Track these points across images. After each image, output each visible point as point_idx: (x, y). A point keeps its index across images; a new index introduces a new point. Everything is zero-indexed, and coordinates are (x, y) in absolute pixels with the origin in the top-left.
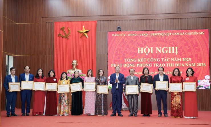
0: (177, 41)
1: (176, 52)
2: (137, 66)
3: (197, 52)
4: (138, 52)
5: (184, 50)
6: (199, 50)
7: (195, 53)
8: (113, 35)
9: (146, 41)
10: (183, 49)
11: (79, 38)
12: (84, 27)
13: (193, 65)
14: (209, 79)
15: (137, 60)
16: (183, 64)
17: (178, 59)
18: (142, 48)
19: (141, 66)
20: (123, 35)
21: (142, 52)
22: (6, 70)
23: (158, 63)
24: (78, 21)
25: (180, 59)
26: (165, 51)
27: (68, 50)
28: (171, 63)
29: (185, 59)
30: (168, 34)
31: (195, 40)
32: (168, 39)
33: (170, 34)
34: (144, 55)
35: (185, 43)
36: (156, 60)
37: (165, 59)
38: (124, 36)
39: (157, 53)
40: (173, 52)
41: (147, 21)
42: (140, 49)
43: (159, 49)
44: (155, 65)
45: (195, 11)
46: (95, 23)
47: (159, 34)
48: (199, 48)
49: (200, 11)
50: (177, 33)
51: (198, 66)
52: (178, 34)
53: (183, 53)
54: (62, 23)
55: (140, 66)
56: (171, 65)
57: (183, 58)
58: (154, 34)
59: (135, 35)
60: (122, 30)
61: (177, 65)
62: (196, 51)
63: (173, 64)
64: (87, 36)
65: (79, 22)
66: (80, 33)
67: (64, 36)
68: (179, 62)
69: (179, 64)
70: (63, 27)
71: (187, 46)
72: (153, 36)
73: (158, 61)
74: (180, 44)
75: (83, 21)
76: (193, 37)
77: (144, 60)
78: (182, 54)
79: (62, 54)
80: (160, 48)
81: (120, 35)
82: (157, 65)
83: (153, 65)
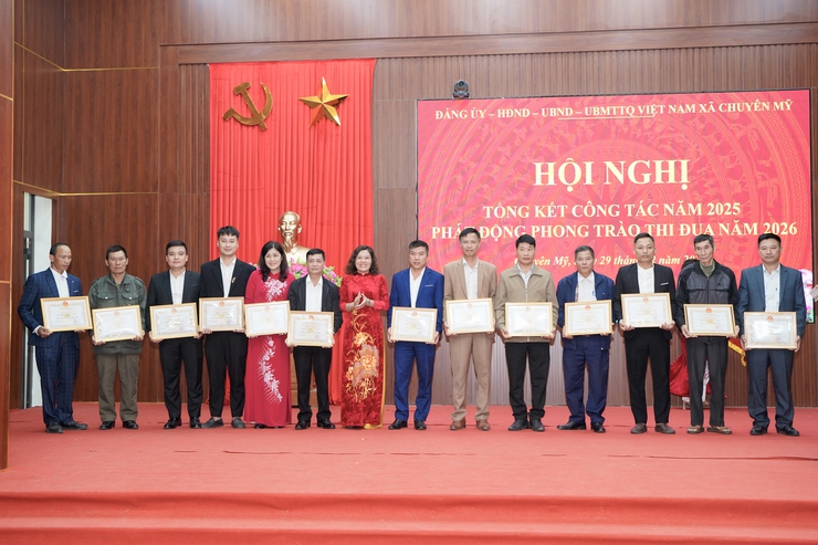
0: (687, 137)
1: (684, 178)
3: (764, 178)
4: (534, 178)
5: (713, 174)
6: (772, 172)
7: (756, 182)
8: (439, 115)
9: (567, 135)
10: (710, 169)
11: (308, 126)
12: (324, 83)
13: (750, 231)
15: (533, 212)
16: (709, 227)
17: (690, 205)
18: (551, 166)
19: (546, 234)
20: (476, 112)
21: (551, 182)
22: (25, 250)
23: (615, 222)
24: (304, 62)
25: (699, 205)
26: (640, 178)
27: (262, 174)
28: (662, 223)
29: (717, 209)
30: (653, 109)
31: (755, 134)
32: (652, 128)
33: (658, 109)
34: (556, 193)
35: (717, 144)
36: (604, 213)
37: (641, 208)
38: (482, 116)
39: (608, 182)
40: (672, 179)
41: (571, 57)
42: (545, 169)
43: (618, 167)
44: (603, 231)
45: (756, 19)
46: (368, 68)
47: (618, 110)
48: (772, 163)
49: (776, 17)
50: (687, 106)
52: (690, 108)
53: (711, 182)
54: (239, 66)
55: (543, 235)
56: (665, 230)
57: (711, 205)
58: (596, 110)
59: (525, 113)
60: (472, 95)
61: (685, 232)
62: (758, 174)
63: (671, 226)
64: (337, 118)
65: (308, 65)
66: (312, 105)
67: (247, 119)
68: (696, 219)
69: (694, 226)
70: (245, 81)
71: (727, 158)
72: (592, 116)
73: (614, 213)
74: (700, 150)
75: (321, 61)
76: (750, 122)
77: (557, 211)
78: (705, 185)
79: (241, 190)
80: (622, 163)
81: (464, 113)
82: (610, 228)
83: (593, 232)
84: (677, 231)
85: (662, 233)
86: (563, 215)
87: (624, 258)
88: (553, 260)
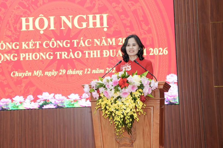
1: (105, 25)
2: (22, 59)
4: (21, 27)
14: (175, 83)
15: (21, 46)
17: (109, 39)
18: (31, 19)
19: (29, 58)
21: (31, 28)
23: (67, 50)
25: (114, 39)
26: (80, 24)
28: (93, 50)
34: (34, 35)
36: (61, 45)
37: (82, 42)
39: (63, 28)
40: (98, 25)
42: (27, 21)
43: (69, 19)
44: (61, 55)
51: (153, 54)
55: (27, 59)
56: (95, 54)
61: (106, 55)
63: (99, 51)
69: (111, 51)
73: (67, 45)
77: (35, 45)
80: (71, 17)
82: (65, 54)
83: (55, 56)
84: (102, 55)
85: (94, 55)
86: (38, 47)
87: (73, 70)
88: (33, 73)
